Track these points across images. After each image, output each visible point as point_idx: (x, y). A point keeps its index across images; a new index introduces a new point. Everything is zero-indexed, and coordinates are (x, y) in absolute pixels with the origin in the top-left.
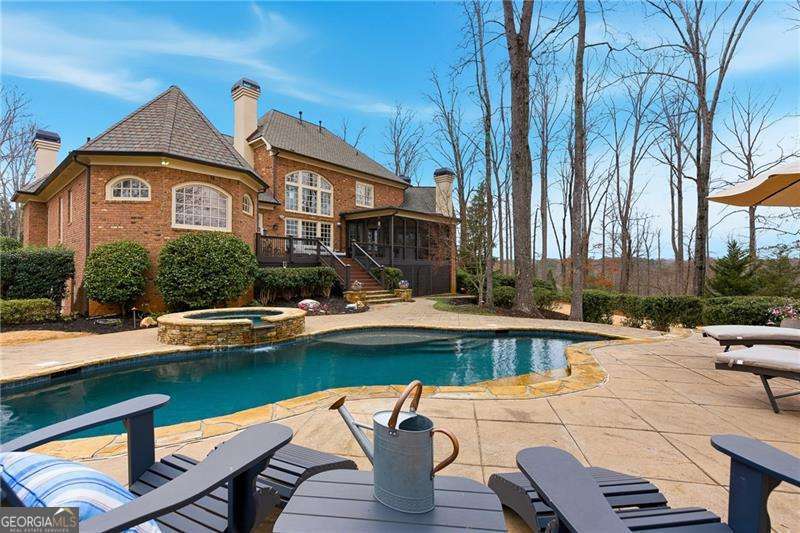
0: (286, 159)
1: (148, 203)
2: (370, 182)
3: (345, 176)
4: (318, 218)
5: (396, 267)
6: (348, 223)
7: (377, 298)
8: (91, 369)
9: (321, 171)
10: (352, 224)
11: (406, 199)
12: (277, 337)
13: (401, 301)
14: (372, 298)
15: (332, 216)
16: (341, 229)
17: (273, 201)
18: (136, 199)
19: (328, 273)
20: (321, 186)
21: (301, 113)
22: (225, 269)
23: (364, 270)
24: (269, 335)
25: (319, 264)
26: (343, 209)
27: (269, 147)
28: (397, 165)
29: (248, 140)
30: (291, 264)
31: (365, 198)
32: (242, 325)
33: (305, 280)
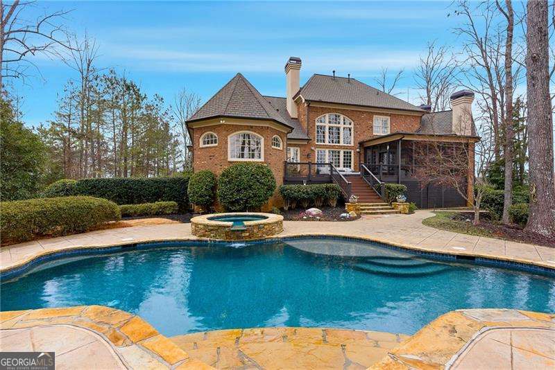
0: (315, 107)
1: (216, 147)
2: (386, 115)
3: (363, 112)
4: (341, 147)
5: (402, 183)
6: (366, 149)
7: (374, 209)
8: (142, 245)
9: (343, 112)
10: (370, 150)
11: (423, 124)
12: (249, 237)
13: (396, 213)
14: (368, 209)
15: (352, 144)
16: (360, 154)
17: (306, 138)
18: (208, 145)
19: (333, 189)
20: (344, 123)
21: (334, 72)
22: (250, 186)
23: (369, 186)
24: (243, 235)
25: (331, 182)
26: (362, 138)
27: (303, 101)
28: (429, 97)
29: (293, 98)
30: (309, 182)
31: (381, 128)
32: (224, 227)
33: (315, 194)
